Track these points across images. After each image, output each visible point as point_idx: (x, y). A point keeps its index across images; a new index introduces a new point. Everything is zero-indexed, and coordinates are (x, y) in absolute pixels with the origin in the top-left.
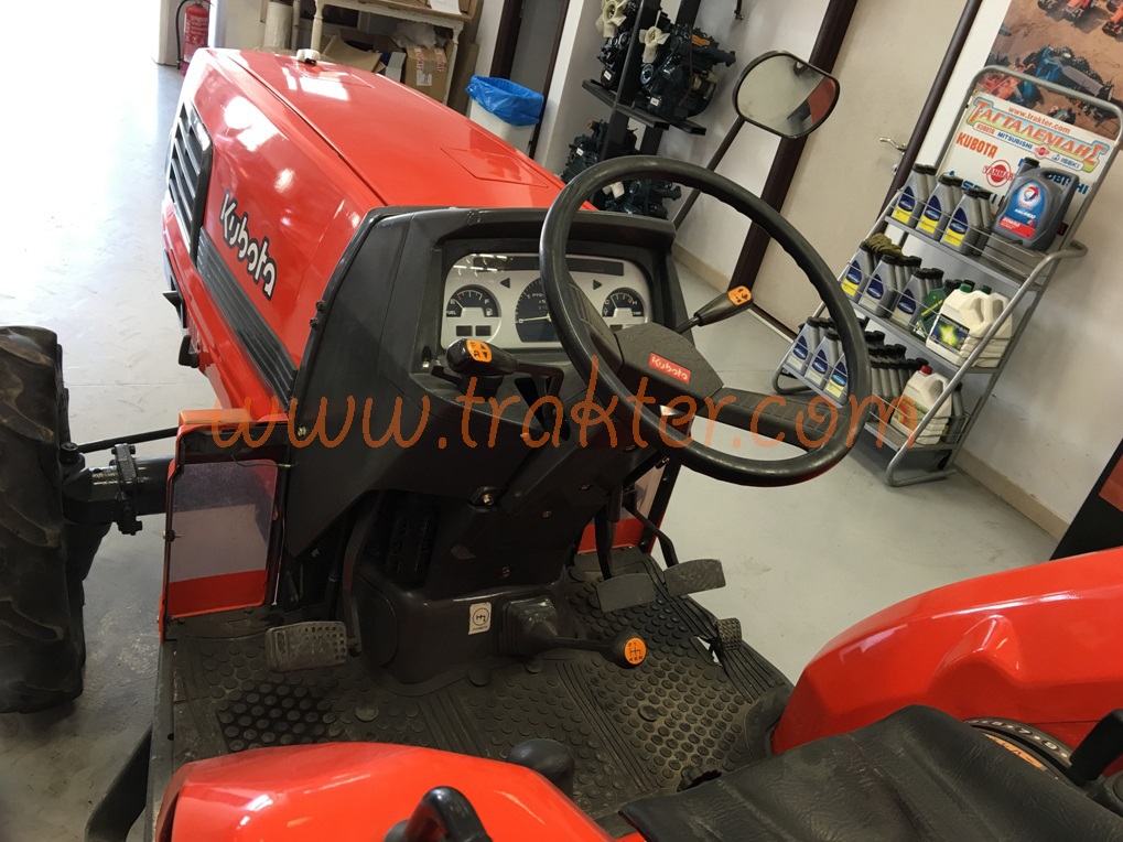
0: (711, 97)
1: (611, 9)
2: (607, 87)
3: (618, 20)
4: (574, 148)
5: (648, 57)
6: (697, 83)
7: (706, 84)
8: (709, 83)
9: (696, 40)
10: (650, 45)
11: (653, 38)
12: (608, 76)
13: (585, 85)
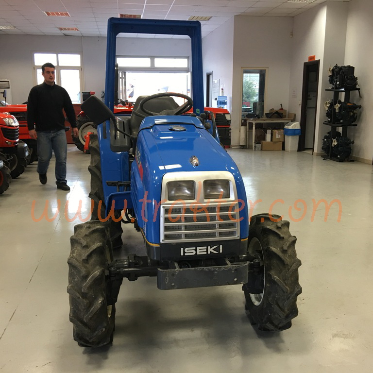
0: (357, 116)
1: (327, 103)
2: (329, 122)
3: (328, 105)
4: (324, 140)
5: (337, 111)
6: (352, 114)
7: (354, 114)
8: (355, 113)
9: (348, 104)
10: (337, 108)
11: (337, 106)
12: (329, 119)
13: (324, 123)
